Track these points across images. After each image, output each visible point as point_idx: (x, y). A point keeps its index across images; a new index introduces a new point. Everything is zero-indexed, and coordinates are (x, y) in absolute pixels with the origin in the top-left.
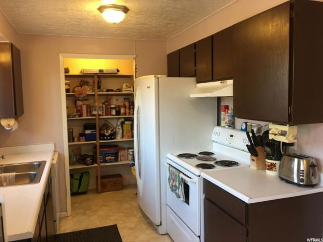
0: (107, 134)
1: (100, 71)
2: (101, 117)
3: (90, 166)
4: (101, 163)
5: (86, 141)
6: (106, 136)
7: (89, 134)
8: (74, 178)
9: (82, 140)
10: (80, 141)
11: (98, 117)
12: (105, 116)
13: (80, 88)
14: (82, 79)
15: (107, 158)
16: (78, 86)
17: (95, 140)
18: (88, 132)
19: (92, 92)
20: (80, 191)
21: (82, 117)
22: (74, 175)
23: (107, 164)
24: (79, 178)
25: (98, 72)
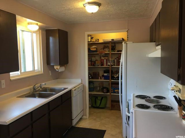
0: (115, 77)
1: (112, 40)
2: (113, 67)
3: (106, 94)
4: (112, 93)
5: (104, 79)
6: (115, 78)
7: (106, 76)
8: (98, 99)
9: (102, 79)
10: (101, 79)
11: (111, 66)
12: (117, 66)
13: (103, 50)
14: (104, 44)
15: (116, 91)
16: (102, 49)
17: (109, 80)
18: (106, 74)
19: (109, 52)
20: (100, 107)
21: (104, 66)
22: (98, 98)
23: (115, 94)
24: (100, 99)
25: (111, 41)
